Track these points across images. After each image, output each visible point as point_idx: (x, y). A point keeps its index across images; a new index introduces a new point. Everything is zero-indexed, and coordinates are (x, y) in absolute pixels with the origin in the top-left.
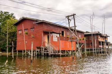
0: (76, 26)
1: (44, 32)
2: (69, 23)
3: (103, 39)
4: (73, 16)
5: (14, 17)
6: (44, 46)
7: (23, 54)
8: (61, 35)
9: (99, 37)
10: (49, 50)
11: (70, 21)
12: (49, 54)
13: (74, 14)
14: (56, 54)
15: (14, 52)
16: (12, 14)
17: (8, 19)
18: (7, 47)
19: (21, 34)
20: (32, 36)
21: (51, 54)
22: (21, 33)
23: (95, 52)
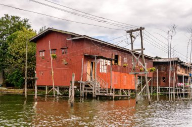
0: (144, 49)
1: (85, 56)
2: (132, 43)
3: (184, 72)
4: (139, 31)
5: (29, 26)
6: (84, 80)
7: (46, 93)
8: (113, 62)
9: (179, 68)
10: (93, 88)
11: (133, 39)
12: (94, 93)
13: (141, 28)
14: (106, 94)
15: (28, 88)
16: (25, 21)
17: (20, 29)
18: (26, 80)
19: (43, 58)
20: (64, 62)
21: (97, 94)
22: (44, 55)
23: (173, 94)
